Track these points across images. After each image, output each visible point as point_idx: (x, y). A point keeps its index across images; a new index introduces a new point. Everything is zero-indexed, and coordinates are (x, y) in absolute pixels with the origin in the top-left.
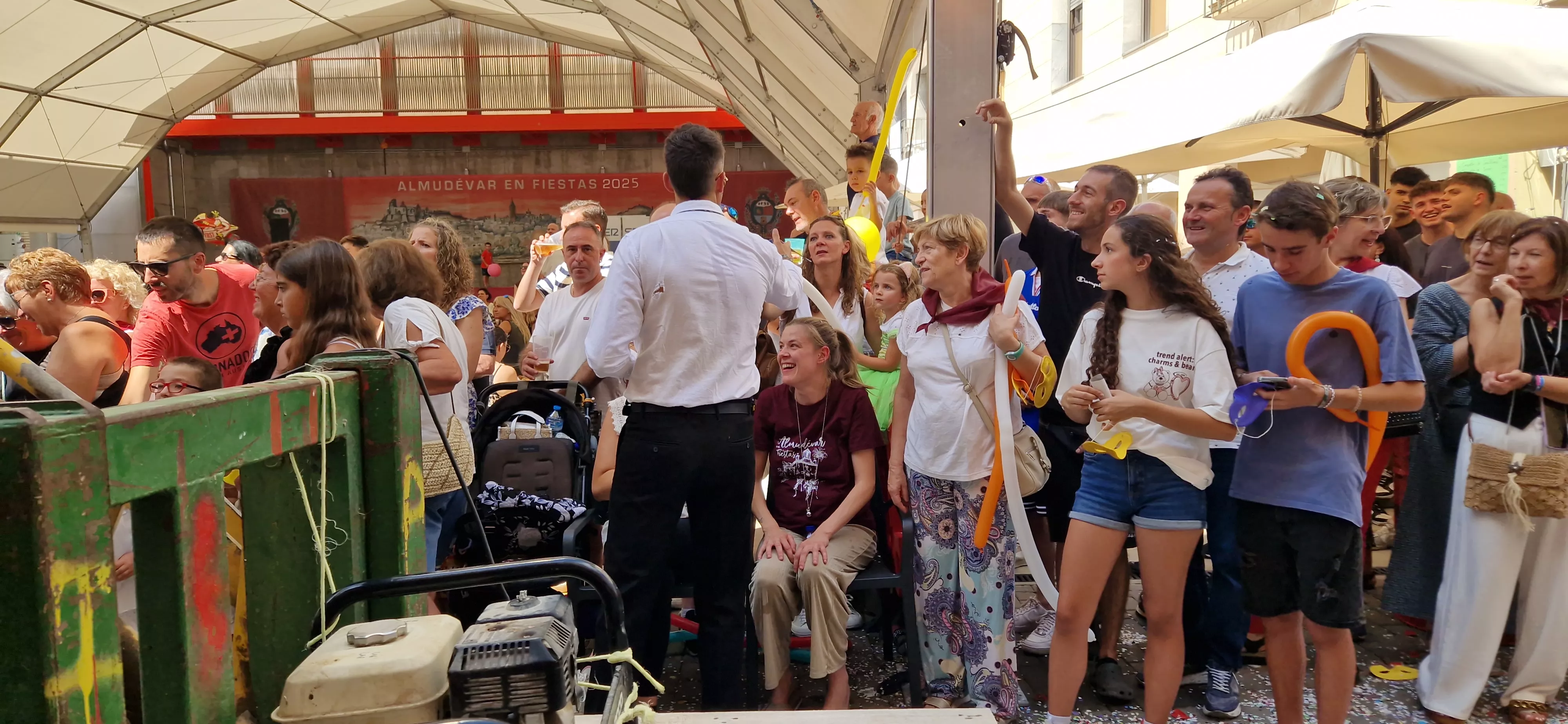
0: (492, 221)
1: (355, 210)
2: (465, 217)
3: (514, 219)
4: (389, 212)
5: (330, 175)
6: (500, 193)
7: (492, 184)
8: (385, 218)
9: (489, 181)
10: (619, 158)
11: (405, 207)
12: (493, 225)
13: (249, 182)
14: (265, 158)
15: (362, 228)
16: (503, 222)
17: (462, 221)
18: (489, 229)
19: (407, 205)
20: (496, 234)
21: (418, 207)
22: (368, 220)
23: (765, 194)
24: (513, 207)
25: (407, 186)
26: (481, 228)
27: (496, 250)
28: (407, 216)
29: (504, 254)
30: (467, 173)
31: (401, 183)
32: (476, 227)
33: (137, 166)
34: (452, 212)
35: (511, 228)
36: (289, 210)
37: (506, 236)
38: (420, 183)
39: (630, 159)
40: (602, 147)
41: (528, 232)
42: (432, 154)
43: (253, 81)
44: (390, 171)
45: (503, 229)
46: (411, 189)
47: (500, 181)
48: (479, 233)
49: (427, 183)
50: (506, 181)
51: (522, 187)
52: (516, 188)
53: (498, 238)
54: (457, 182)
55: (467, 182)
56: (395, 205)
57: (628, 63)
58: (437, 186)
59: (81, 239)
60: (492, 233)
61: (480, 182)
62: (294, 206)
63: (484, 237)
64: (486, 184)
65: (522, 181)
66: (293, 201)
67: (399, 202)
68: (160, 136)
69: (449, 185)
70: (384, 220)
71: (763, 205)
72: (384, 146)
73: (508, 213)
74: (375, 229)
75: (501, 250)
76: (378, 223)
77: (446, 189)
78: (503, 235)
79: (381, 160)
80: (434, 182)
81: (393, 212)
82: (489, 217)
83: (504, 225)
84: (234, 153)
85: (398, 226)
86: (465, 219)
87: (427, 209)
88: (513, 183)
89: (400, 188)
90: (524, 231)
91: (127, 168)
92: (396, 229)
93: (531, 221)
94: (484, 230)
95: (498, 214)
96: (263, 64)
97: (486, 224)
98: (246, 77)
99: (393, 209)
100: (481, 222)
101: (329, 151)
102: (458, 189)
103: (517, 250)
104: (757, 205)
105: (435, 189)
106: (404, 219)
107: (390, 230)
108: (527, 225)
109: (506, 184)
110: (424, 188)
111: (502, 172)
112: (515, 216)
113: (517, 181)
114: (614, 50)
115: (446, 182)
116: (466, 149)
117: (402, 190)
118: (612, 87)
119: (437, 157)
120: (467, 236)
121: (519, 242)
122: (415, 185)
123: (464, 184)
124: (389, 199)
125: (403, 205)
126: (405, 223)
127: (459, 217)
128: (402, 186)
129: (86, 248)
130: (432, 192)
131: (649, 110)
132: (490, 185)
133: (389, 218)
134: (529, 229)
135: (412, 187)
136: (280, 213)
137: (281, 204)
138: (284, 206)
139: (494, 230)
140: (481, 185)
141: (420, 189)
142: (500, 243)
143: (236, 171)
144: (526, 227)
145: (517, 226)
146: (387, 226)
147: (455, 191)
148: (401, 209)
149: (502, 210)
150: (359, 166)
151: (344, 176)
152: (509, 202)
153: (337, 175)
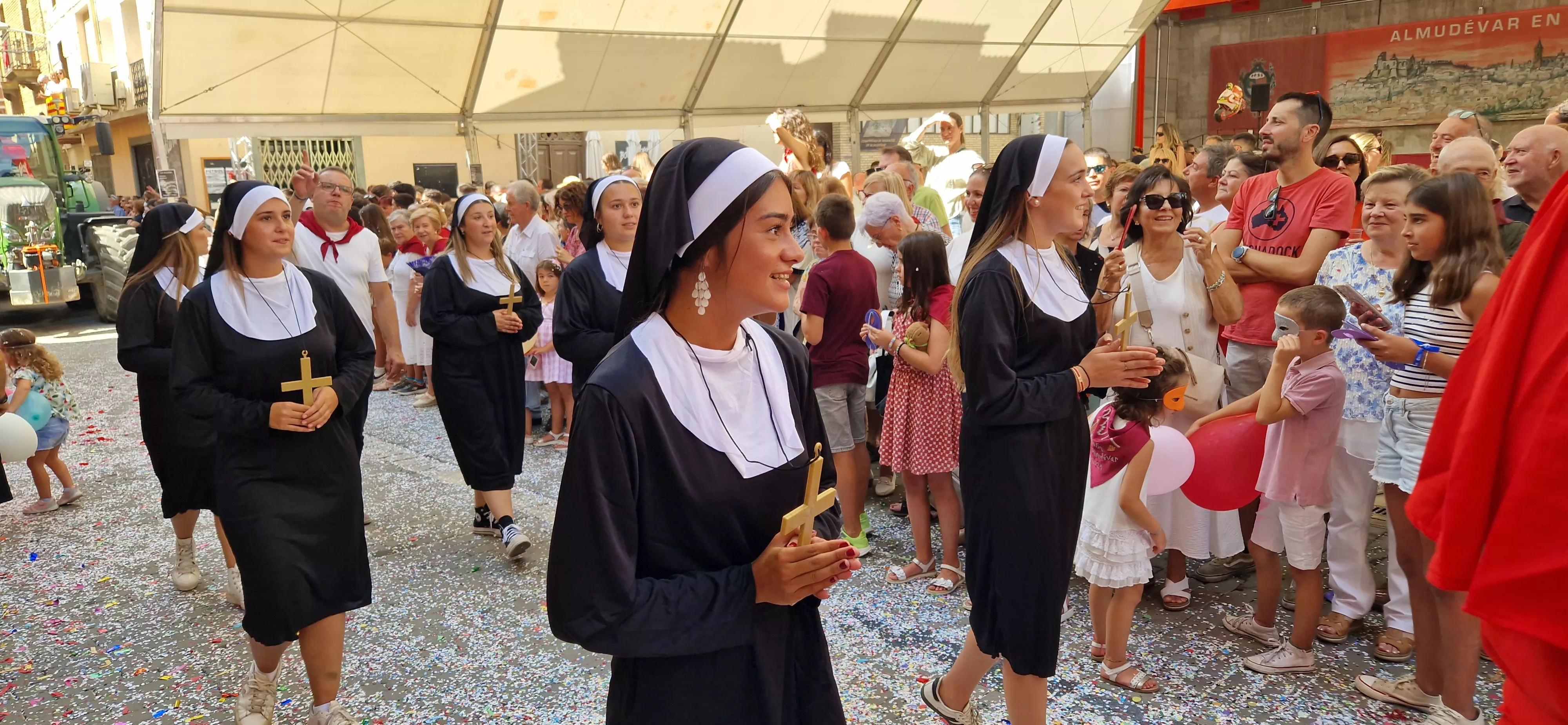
0: (1508, 68)
1: (1336, 67)
2: (1470, 65)
3: (1538, 64)
4: (1376, 67)
5: (1314, 32)
6: (1525, 32)
7: (1514, 23)
8: (1371, 74)
9: (1510, 20)
11: (1396, 59)
12: (1508, 73)
13: (1228, 49)
14: (1247, 22)
15: (1342, 87)
16: (1522, 69)
17: (1467, 71)
18: (1501, 78)
19: (1398, 58)
20: (1511, 84)
21: (1413, 58)
22: (1349, 78)
24: (1539, 50)
25: (1402, 36)
26: (1491, 78)
27: (1508, 104)
28: (1397, 70)
29: (1519, 108)
30: (1481, 11)
31: (1396, 32)
32: (1485, 77)
33: (1136, 44)
34: (1455, 61)
35: (1532, 75)
36: (1266, 73)
37: (1524, 86)
38: (1419, 30)
41: (1556, 80)
44: (1385, 20)
45: (1521, 77)
46: (1406, 38)
47: (1526, 18)
48: (1487, 84)
49: (1428, 29)
50: (1534, 17)
51: (1556, 23)
52: (1548, 24)
53: (1512, 89)
54: (1467, 24)
55: (1479, 23)
56: (1384, 59)
58: (1440, 32)
59: (1084, 116)
60: (1505, 84)
61: (1499, 21)
62: (1271, 69)
63: (1494, 88)
64: (1505, 24)
65: (1558, 15)
66: (1271, 64)
67: (1389, 55)
68: (1158, 12)
69: (1455, 29)
70: (1369, 77)
73: (1531, 57)
74: (1357, 88)
75: (1516, 103)
76: (1361, 81)
77: (1451, 34)
78: (1520, 85)
79: (1375, 9)
80: (1436, 28)
81: (1380, 67)
82: (1504, 64)
83: (1525, 72)
84: (1217, 19)
85: (1385, 82)
86: (1471, 68)
87: (1423, 60)
88: (1545, 17)
89: (1393, 39)
90: (1552, 77)
91: (1127, 46)
92: (1381, 86)
93: (1563, 65)
94: (1495, 81)
95: (1518, 59)
97: (1498, 73)
99: (1381, 65)
100: (1492, 70)
101: (1316, 5)
102: (1466, 33)
103: (1538, 103)
105: (1436, 35)
106: (1394, 73)
107: (1375, 87)
108: (1557, 70)
109: (1534, 21)
110: (1423, 36)
111: (1530, 6)
112: (1541, 59)
113: (1550, 16)
115: (1452, 26)
117: (1395, 41)
120: (1471, 89)
121: (1543, 92)
122: (1412, 33)
123: (1475, 26)
124: (1379, 53)
125: (1394, 57)
126: (1394, 78)
127: (1463, 66)
128: (1396, 36)
129: (1087, 122)
130: (1433, 40)
132: (1510, 25)
133: (1375, 74)
134: (1559, 76)
135: (1409, 36)
136: (1257, 78)
137: (1258, 68)
138: (1262, 71)
139: (1508, 79)
140: (1498, 25)
141: (1417, 37)
142: (1514, 95)
143: (1217, 38)
144: (1555, 73)
145: (1543, 73)
146: (1371, 83)
147: (1462, 36)
148: (1390, 63)
149: (1524, 53)
150: (1348, 18)
151: (1330, 31)
152: (1535, 43)
153: (1322, 31)
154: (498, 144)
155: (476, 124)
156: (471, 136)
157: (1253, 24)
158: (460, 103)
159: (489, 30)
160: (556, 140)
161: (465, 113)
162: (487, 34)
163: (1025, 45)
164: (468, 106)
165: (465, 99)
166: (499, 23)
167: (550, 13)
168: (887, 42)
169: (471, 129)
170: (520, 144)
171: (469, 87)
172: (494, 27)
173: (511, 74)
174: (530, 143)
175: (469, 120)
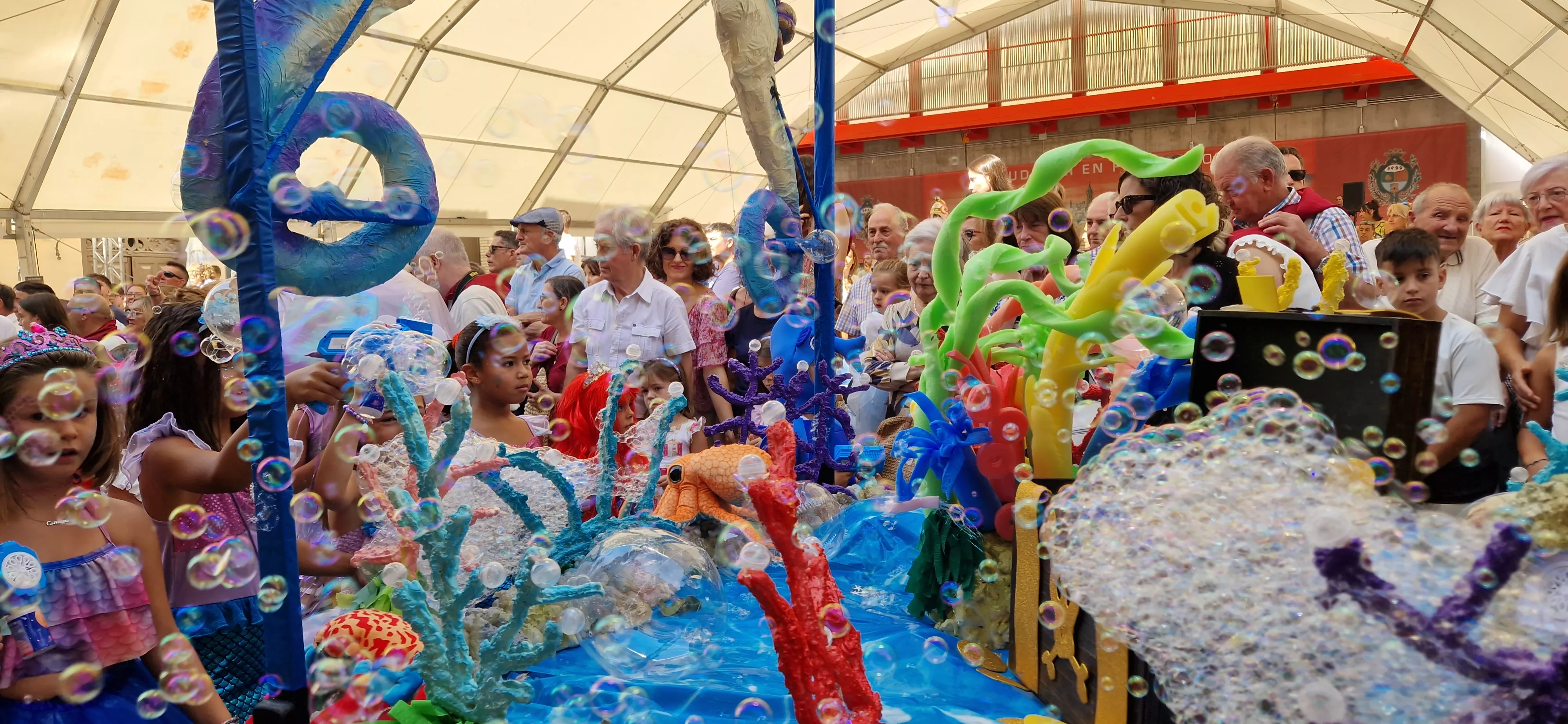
5: (912, 174)
6: (1077, 178)
10: (1211, 131)
14: (854, 163)
16: (1079, 209)
23: (1397, 156)
39: (1223, 130)
40: (1192, 120)
42: (1008, 145)
43: (872, 87)
47: (1077, 166)
50: (1083, 166)
51: (1101, 171)
52: (1093, 172)
57: (1257, 20)
65: (1100, 165)
69: (1024, 174)
71: (1394, 170)
72: (966, 140)
77: (1020, 179)
88: (1091, 167)
95: (1074, 200)
96: (884, 69)
98: (866, 84)
101: (911, 150)
104: (1386, 170)
109: (1083, 169)
113: (1095, 165)
114: (1250, 7)
115: (1020, 172)
116: (1042, 137)
118: (1239, 50)
119: (1013, 147)
131: (1279, 70)
149: (1079, 195)
150: (938, 162)
151: (924, 172)
152: (1086, 188)
153: (918, 173)
154: (58, 254)
155: (36, 223)
156: (29, 239)
157: (859, 164)
158: (12, 195)
159: (69, 98)
160: (140, 250)
161: (17, 209)
162: (66, 104)
163: (685, 168)
164: (24, 198)
165: (20, 189)
166: (84, 92)
167: (156, 84)
168: (557, 152)
169: (27, 230)
170: (95, 253)
171: (28, 173)
172: (77, 95)
173: (94, 159)
174: (110, 254)
175: (25, 217)
